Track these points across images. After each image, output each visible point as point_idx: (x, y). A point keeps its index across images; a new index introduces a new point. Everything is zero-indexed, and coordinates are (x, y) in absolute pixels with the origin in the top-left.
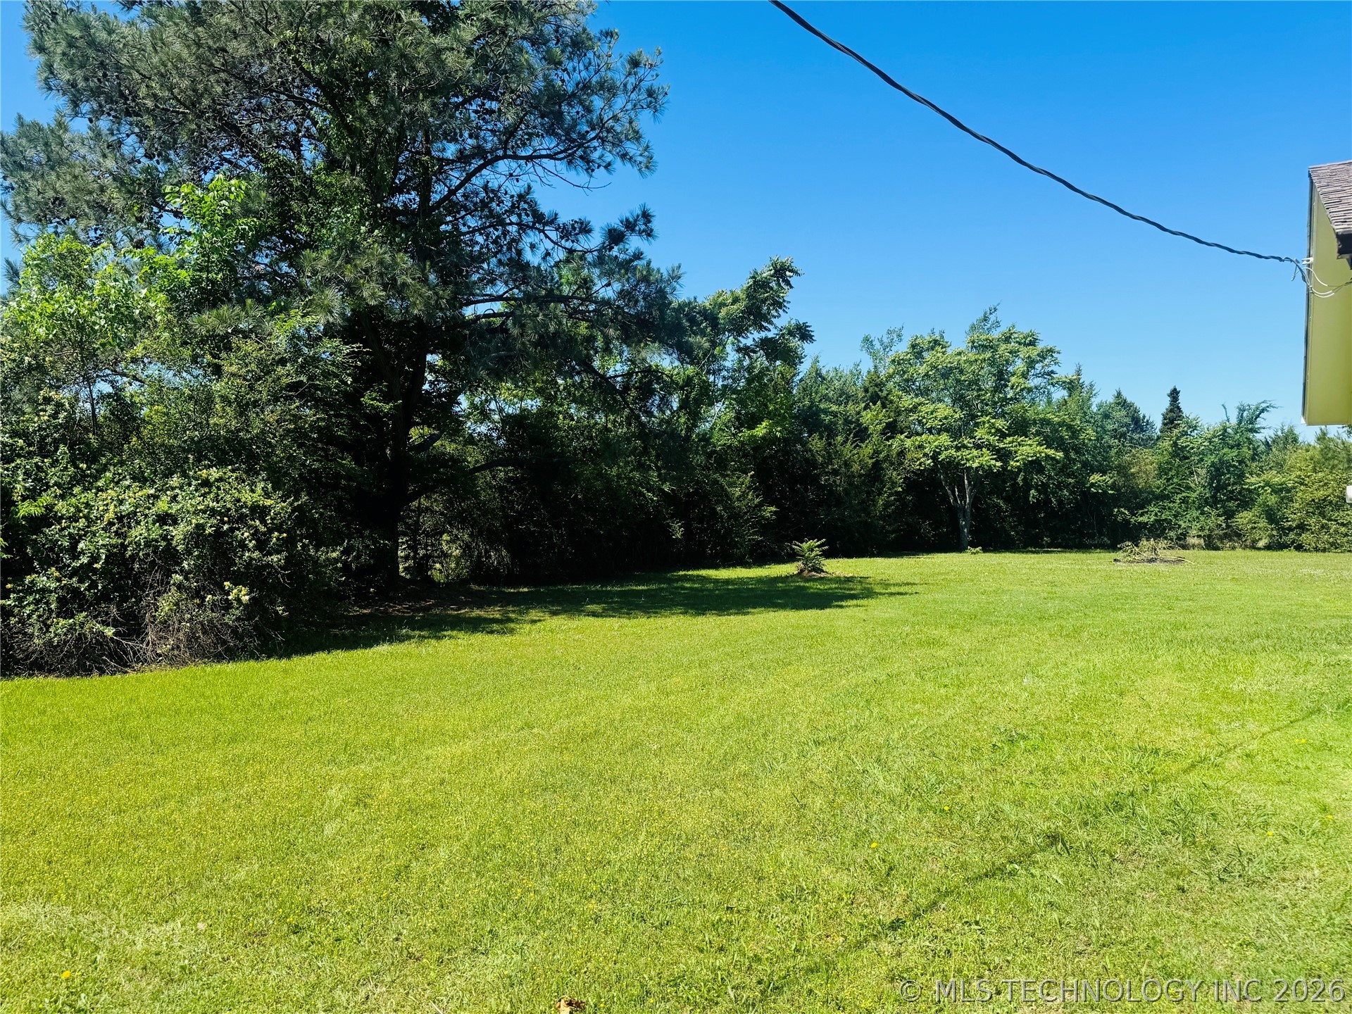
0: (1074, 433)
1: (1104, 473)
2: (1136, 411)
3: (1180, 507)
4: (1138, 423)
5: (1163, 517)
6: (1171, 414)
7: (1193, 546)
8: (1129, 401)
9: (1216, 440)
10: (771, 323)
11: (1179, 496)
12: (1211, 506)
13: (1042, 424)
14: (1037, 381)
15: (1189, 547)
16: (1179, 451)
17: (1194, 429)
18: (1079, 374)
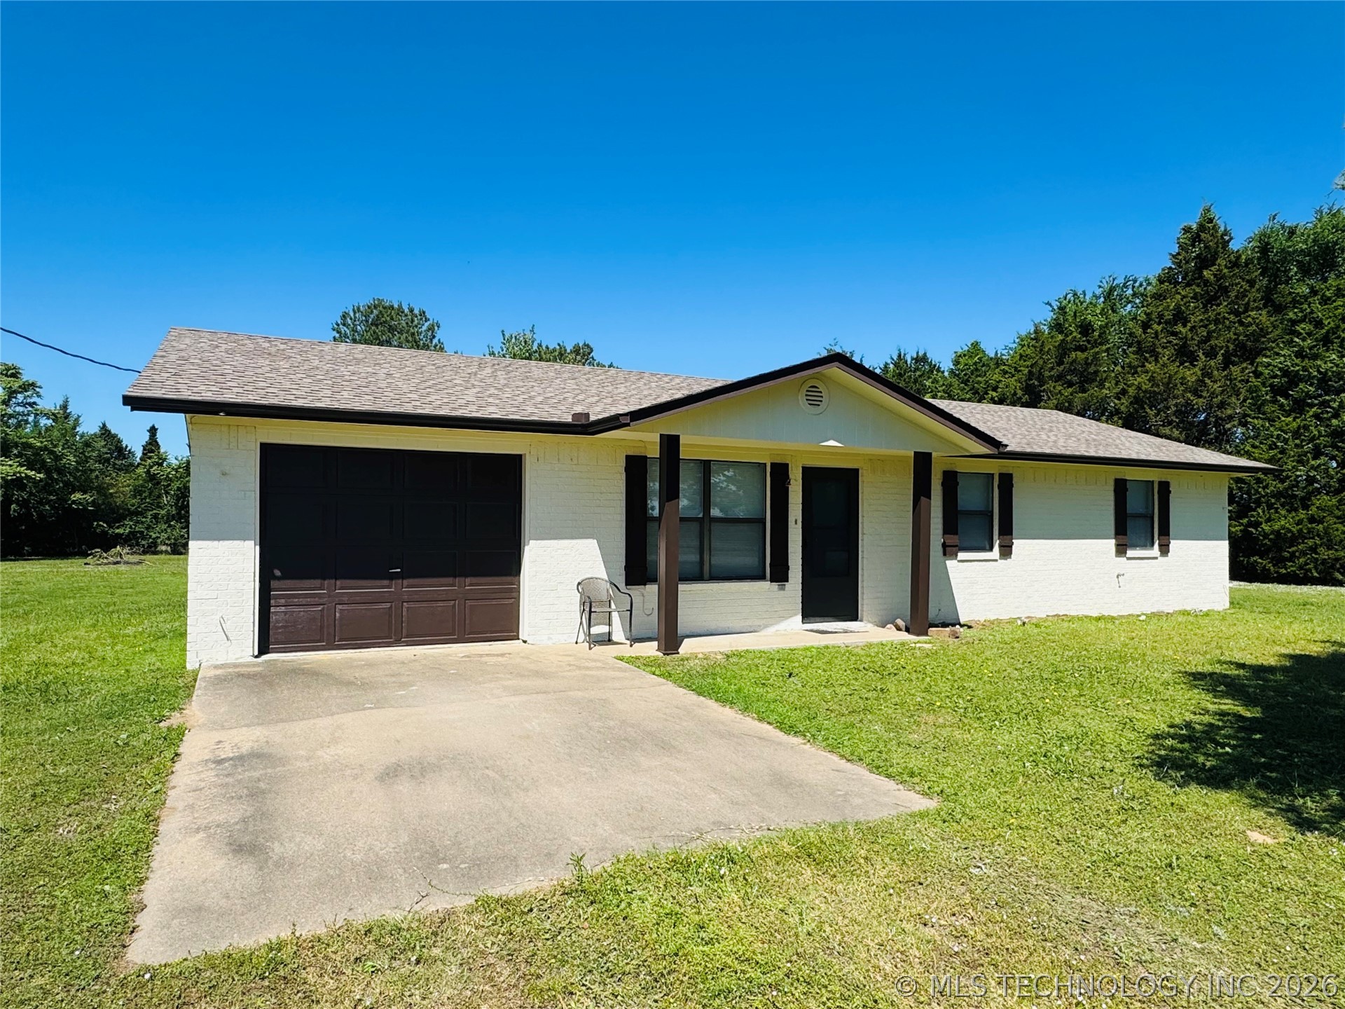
0: (58, 458)
1: (85, 492)
2: (120, 441)
3: (151, 522)
4: (120, 451)
5: (137, 529)
6: (149, 447)
7: (161, 552)
8: (113, 432)
9: (181, 470)
11: (151, 513)
12: (177, 521)
13: (24, 448)
14: (19, 409)
15: (155, 553)
16: (152, 478)
17: (165, 460)
18: (65, 407)
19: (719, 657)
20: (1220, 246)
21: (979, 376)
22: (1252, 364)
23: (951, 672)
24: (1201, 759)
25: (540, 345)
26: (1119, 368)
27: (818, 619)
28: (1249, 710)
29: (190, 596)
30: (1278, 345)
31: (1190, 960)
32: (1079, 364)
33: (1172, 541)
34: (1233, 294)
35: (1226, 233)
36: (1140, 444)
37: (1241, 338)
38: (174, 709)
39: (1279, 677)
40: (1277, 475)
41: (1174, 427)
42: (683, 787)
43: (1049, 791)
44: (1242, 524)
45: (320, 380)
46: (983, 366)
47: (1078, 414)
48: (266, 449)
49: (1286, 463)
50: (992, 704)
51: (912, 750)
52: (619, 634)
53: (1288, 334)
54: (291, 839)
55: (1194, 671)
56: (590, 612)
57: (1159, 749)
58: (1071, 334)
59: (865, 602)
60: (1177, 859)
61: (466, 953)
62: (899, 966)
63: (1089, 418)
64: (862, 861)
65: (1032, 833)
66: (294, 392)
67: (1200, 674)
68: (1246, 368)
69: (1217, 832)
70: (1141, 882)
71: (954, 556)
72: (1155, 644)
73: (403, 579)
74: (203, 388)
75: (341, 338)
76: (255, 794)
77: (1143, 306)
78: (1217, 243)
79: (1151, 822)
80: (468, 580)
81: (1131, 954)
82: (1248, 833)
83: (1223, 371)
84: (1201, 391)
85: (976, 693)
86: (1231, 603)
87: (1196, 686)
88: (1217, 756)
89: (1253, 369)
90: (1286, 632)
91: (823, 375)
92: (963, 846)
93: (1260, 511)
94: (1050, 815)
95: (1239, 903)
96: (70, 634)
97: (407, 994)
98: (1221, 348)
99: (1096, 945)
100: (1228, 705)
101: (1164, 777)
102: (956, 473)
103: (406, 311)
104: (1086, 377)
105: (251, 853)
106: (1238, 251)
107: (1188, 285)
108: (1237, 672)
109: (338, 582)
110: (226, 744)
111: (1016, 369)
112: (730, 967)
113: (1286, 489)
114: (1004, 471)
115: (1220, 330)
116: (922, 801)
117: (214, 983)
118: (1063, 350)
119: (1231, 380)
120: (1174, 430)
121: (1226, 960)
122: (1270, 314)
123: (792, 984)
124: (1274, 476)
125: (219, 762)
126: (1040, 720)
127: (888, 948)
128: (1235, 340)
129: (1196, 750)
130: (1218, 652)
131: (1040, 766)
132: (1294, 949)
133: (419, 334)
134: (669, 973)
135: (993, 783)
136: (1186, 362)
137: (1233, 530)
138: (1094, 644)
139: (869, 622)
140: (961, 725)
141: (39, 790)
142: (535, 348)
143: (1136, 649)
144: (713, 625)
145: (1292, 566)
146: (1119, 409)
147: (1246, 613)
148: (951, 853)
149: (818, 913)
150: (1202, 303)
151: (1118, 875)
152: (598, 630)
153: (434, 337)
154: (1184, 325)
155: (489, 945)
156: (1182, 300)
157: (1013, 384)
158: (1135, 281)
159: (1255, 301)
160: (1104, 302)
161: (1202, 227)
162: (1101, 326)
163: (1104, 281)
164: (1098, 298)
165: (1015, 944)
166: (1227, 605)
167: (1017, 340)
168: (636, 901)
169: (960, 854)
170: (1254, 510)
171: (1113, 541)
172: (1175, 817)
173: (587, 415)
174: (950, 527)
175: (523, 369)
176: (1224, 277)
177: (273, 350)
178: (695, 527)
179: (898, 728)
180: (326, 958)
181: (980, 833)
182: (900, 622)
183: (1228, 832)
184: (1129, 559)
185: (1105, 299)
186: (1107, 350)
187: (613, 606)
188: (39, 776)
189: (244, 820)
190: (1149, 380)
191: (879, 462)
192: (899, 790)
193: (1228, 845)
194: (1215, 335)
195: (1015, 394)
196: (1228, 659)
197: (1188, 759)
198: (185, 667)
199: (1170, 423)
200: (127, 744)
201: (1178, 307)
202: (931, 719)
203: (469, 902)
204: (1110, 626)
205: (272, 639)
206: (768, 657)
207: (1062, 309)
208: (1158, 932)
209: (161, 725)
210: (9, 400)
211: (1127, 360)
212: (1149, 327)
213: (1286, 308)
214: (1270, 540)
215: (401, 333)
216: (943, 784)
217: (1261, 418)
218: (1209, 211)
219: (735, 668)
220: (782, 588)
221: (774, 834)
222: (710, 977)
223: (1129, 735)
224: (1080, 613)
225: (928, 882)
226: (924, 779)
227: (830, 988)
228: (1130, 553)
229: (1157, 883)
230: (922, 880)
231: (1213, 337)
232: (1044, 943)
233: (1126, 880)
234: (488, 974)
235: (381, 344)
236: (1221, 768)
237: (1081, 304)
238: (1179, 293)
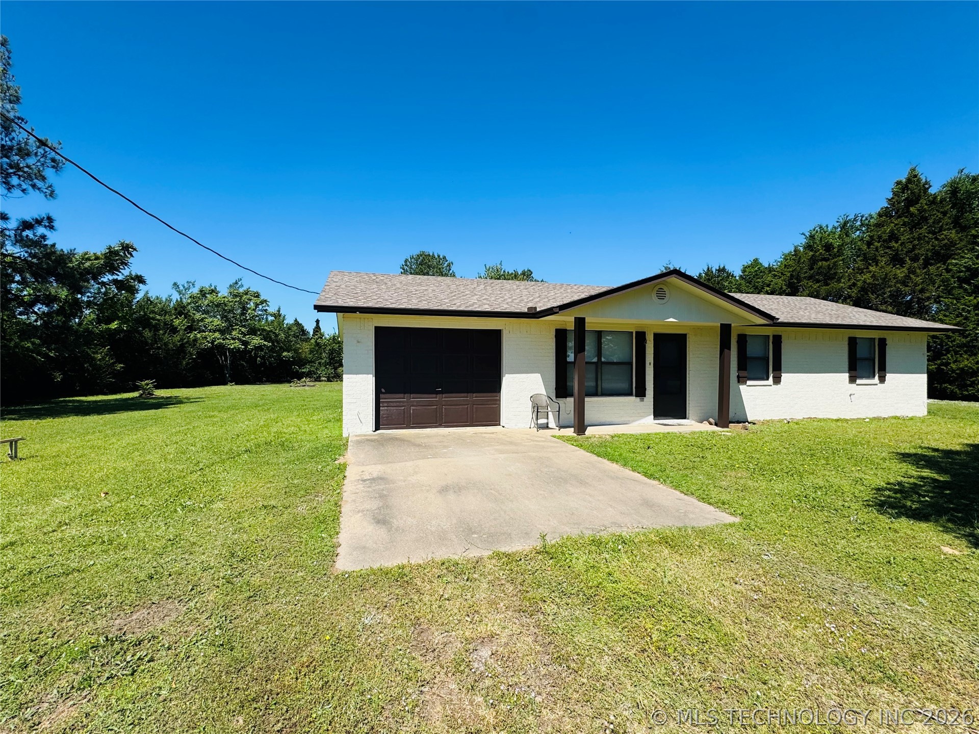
0: (277, 336)
1: (289, 352)
2: (303, 327)
3: (318, 366)
4: (303, 332)
5: (312, 369)
6: (316, 329)
7: (323, 381)
8: (300, 323)
9: (331, 340)
10: (120, 272)
11: (318, 361)
13: (263, 331)
14: (260, 313)
15: (320, 381)
16: (317, 344)
17: (323, 336)
18: (279, 311)
19: (608, 437)
20: (922, 191)
21: (758, 278)
22: (944, 264)
23: (744, 449)
24: (909, 503)
25: (504, 271)
26: (850, 270)
27: (662, 418)
28: (942, 477)
29: (344, 401)
30: (963, 251)
31: (904, 615)
32: (824, 269)
33: (887, 374)
34: (931, 221)
35: (926, 183)
36: (865, 316)
37: (937, 248)
38: (340, 455)
39: (963, 457)
40: (962, 333)
41: (889, 305)
42: (594, 504)
43: (809, 517)
44: (937, 364)
45: (401, 294)
46: (761, 272)
47: (823, 299)
48: (378, 330)
49: (968, 326)
50: (771, 467)
51: (722, 490)
52: (552, 424)
53: (971, 244)
54: (401, 519)
55: (903, 452)
56: (538, 412)
57: (880, 497)
58: (818, 251)
59: (690, 409)
60: (894, 559)
61: (490, 578)
62: (722, 603)
63: (830, 301)
64: (696, 547)
65: (799, 539)
66: (390, 301)
67: (907, 454)
68: (940, 267)
69: (921, 546)
70: (870, 570)
71: (744, 383)
72: (876, 436)
73: (443, 393)
74: (348, 300)
75: (405, 272)
76: (382, 496)
77: (868, 232)
78: (920, 190)
79: (876, 537)
80: (474, 395)
81: (865, 609)
82: (942, 547)
83: (924, 269)
84: (908, 283)
85: (760, 461)
86: (929, 412)
87: (905, 461)
88: (919, 502)
89: (945, 267)
90: (968, 430)
91: (667, 282)
92: (757, 543)
93: (949, 356)
94: (811, 530)
95: (936, 586)
96: (289, 419)
97: (464, 594)
98: (922, 255)
99: (842, 602)
100: (926, 473)
101: (884, 512)
102: (746, 335)
103: (436, 256)
104: (829, 277)
105: (384, 524)
106: (935, 194)
107: (899, 217)
108: (933, 454)
109: (412, 395)
110: (366, 473)
111: (782, 274)
112: (627, 595)
113: (969, 342)
114: (776, 334)
115: (922, 244)
116: (730, 518)
117: (376, 581)
118: (813, 261)
119: (929, 275)
120: (889, 307)
121: (927, 617)
122: (957, 232)
123: (662, 607)
124: (960, 334)
125: (364, 481)
126: (801, 477)
127: (715, 594)
128: (932, 249)
129: (905, 498)
130: (920, 441)
131: (803, 502)
132: (975, 615)
133: (443, 268)
134: (594, 596)
135: (773, 511)
136: (897, 264)
137: (930, 367)
138: (835, 435)
139: (693, 420)
140: (752, 478)
141: (287, 490)
142: (502, 273)
143: (863, 438)
144: (603, 420)
145: (972, 390)
146: (851, 295)
147: (939, 418)
148: (750, 546)
149: (673, 572)
150: (909, 228)
151: (855, 565)
152: (542, 421)
153: (450, 269)
154: (897, 242)
155: (501, 575)
156: (895, 226)
157: (780, 282)
158: (862, 217)
159: (947, 225)
160: (840, 231)
161: (909, 181)
162: (839, 246)
163: (840, 218)
164: (835, 228)
165: (791, 597)
166: (926, 413)
167: (783, 257)
168: (574, 559)
169: (755, 547)
170: (946, 355)
171: (848, 374)
172: (891, 535)
173: (535, 308)
174: (742, 366)
175: (500, 285)
176: (925, 210)
177: (378, 280)
178: (593, 367)
179: (713, 478)
180: (424, 574)
181: (767, 537)
182: (711, 420)
183: (928, 546)
184: (858, 385)
185: (841, 229)
186: (843, 260)
187: (549, 409)
188: (286, 483)
189: (379, 508)
190: (872, 277)
191: (699, 330)
192: (716, 511)
193: (928, 553)
194: (918, 247)
195: (781, 288)
196: (927, 446)
197: (900, 503)
198: (342, 436)
199: (886, 303)
200: (322, 471)
201: (892, 231)
202: (733, 474)
203: (490, 554)
204: (845, 424)
205: (381, 423)
206: (636, 438)
207: (812, 237)
208: (882, 598)
209: (336, 462)
210: (256, 308)
211: (857, 265)
212: (872, 244)
213: (969, 227)
214: (956, 374)
215: (433, 268)
216: (743, 509)
217: (951, 298)
218: (914, 170)
219: (617, 443)
220: (642, 400)
221: (646, 531)
222: (617, 599)
223: (860, 488)
224: (825, 417)
225: (736, 561)
226: (731, 506)
227: (683, 611)
228: (858, 381)
229: (880, 571)
230: (733, 560)
231: (916, 248)
232: (809, 599)
233: (860, 569)
234: (502, 588)
235: (424, 274)
236: (923, 509)
237: (825, 233)
238: (893, 223)
